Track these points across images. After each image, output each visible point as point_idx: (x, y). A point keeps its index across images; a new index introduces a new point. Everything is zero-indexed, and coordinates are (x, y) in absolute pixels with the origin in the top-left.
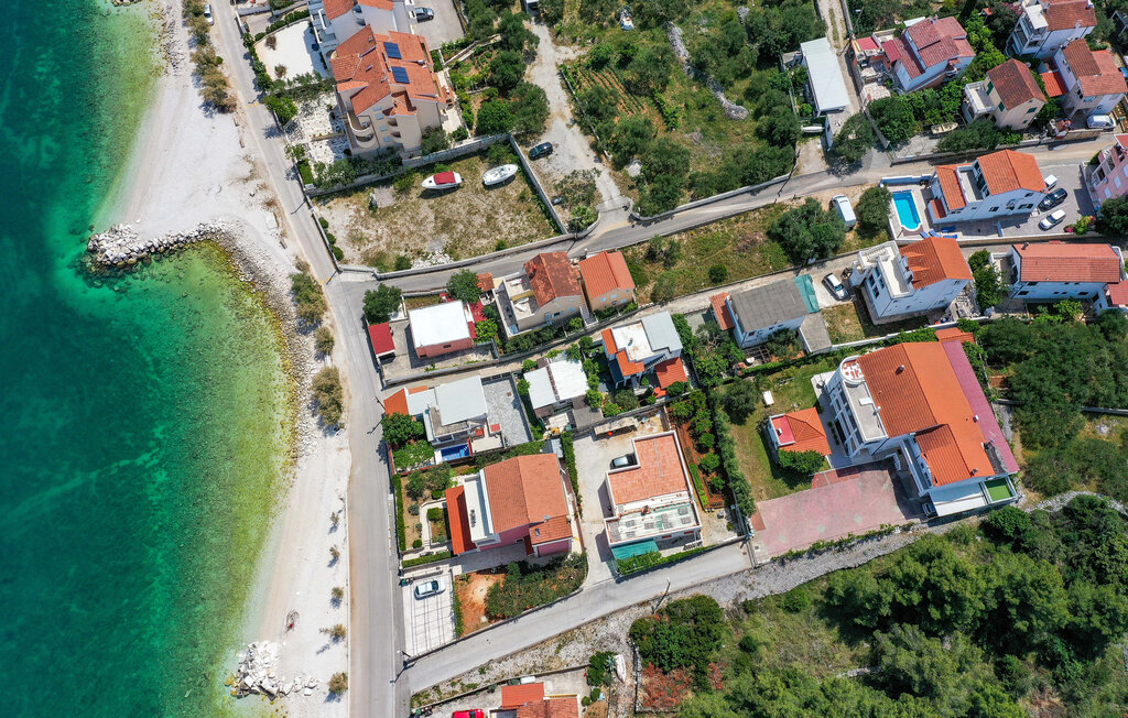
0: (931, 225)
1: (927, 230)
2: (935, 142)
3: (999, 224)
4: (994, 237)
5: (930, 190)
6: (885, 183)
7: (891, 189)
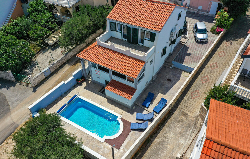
0: (130, 110)
1: (132, 118)
2: (59, 50)
3: (175, 64)
4: (185, 78)
5: (94, 82)
6: (38, 109)
7: (53, 110)
